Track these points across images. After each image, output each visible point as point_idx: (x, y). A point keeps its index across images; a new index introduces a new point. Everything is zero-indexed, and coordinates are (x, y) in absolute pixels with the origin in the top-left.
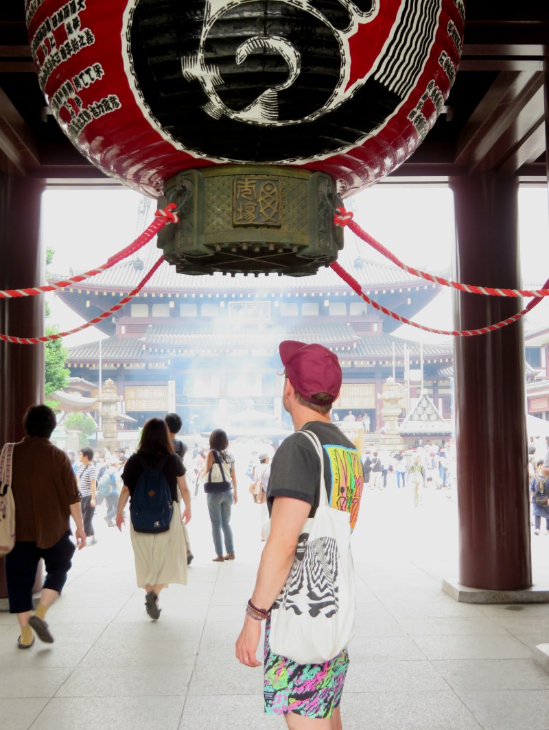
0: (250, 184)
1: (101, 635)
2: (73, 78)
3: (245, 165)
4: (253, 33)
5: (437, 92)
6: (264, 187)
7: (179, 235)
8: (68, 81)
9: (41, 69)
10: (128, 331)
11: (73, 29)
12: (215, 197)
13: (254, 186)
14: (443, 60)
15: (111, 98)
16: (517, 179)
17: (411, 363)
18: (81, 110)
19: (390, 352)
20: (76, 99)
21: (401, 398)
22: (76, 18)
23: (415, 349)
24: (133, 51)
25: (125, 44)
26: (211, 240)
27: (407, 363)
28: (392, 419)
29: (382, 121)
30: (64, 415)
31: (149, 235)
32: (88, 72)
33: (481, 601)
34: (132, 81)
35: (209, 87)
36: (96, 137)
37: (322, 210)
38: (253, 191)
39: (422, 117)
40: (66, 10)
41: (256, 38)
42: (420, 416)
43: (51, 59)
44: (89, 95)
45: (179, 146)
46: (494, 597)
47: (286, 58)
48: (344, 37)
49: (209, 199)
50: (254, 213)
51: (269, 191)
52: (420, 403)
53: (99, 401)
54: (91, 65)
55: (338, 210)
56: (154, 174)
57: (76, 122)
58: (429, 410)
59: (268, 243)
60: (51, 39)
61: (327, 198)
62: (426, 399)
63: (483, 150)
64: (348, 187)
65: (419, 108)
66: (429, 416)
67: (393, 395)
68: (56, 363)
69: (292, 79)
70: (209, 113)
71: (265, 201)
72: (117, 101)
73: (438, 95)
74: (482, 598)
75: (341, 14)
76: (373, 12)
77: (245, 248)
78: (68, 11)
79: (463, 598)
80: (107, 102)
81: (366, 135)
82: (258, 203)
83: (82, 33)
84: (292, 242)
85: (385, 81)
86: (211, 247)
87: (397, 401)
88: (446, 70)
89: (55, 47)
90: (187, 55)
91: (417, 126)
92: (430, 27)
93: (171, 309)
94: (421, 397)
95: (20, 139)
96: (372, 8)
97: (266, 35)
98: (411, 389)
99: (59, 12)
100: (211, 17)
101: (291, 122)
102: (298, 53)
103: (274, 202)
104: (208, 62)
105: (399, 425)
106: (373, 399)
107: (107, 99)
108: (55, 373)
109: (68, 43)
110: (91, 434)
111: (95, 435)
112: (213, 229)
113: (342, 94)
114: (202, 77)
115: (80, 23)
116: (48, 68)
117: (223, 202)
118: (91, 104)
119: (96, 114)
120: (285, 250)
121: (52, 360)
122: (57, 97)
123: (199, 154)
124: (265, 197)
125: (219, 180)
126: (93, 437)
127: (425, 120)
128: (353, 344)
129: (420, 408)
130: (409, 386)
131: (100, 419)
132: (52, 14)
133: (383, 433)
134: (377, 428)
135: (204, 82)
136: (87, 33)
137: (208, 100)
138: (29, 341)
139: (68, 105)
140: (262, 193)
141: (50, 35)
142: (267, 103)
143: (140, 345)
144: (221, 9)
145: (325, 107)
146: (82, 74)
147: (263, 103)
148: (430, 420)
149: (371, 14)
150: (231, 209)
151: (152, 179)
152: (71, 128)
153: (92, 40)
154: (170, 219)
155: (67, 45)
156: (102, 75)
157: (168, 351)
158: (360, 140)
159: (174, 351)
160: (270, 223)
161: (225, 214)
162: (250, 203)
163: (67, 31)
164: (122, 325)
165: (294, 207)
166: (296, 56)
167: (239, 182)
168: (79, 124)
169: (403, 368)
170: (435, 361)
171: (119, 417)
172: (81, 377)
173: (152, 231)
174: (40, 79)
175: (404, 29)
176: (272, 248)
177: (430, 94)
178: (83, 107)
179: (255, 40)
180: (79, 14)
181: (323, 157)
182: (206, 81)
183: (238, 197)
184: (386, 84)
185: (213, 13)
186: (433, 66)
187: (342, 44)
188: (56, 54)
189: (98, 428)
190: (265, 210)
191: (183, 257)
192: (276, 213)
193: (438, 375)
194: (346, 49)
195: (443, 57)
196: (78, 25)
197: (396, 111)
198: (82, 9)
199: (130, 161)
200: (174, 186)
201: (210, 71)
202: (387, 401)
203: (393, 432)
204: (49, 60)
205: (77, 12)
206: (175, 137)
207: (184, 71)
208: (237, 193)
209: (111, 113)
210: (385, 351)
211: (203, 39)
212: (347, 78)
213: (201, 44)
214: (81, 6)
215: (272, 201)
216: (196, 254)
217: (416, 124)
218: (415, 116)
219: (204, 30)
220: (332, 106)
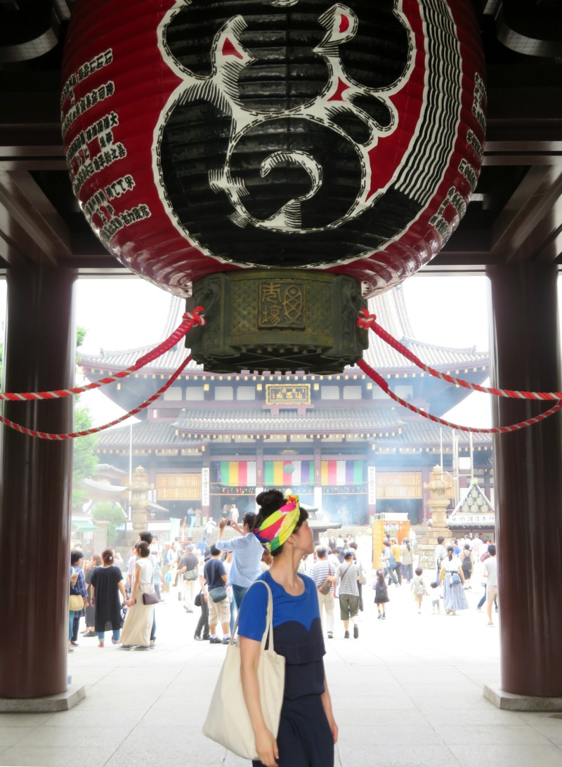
0: (274, 288)
1: (126, 738)
2: (105, 188)
3: (271, 270)
4: (277, 148)
5: (458, 198)
6: (289, 290)
7: (205, 337)
8: (100, 190)
9: (75, 177)
10: (160, 415)
11: (106, 143)
12: (241, 300)
13: (279, 290)
14: (463, 168)
15: (141, 207)
16: (556, 267)
17: (460, 450)
18: (113, 217)
19: (437, 438)
20: (108, 206)
21: (449, 488)
22: (110, 133)
23: (464, 436)
24: (163, 164)
25: (155, 158)
26: (237, 341)
27: (456, 450)
28: (439, 510)
29: (403, 227)
30: (92, 504)
31: (176, 338)
32: (120, 183)
33: (523, 708)
34: (161, 192)
35: (235, 198)
36: (127, 241)
37: (346, 312)
38: (277, 295)
39: (444, 221)
40: (100, 125)
41: (279, 152)
42: (470, 507)
43: (85, 169)
44: (120, 204)
45: (206, 252)
46: (537, 704)
47: (308, 171)
48: (364, 151)
49: (235, 302)
50: (279, 316)
51: (294, 295)
52: (470, 493)
53: (128, 490)
54: (123, 177)
55: (361, 312)
56: (183, 277)
57: (108, 227)
58: (479, 501)
59: (292, 345)
60: (86, 151)
61: (350, 301)
62: (477, 489)
63: (520, 238)
64: (373, 288)
65: (440, 213)
66: (480, 507)
67: (440, 485)
68: (85, 449)
69: (314, 190)
70: (235, 222)
71: (289, 304)
72: (148, 210)
73: (459, 200)
74: (525, 705)
75: (361, 130)
76: (392, 127)
77: (270, 349)
78: (102, 126)
79: (505, 705)
80: (138, 211)
81: (387, 241)
82: (283, 306)
83: (115, 147)
84: (316, 344)
85: (405, 190)
86: (237, 348)
87: (444, 491)
88: (466, 176)
89: (88, 159)
90: (214, 169)
91: (439, 230)
92: (449, 137)
93: (205, 392)
94: (471, 487)
95: (53, 231)
96: (392, 123)
97: (290, 150)
98: (460, 478)
99: (93, 126)
100: (237, 133)
101: (314, 229)
102: (319, 166)
103: (299, 305)
104: (234, 176)
105: (448, 518)
106: (420, 489)
107: (138, 208)
108: (83, 460)
109: (101, 156)
110: (119, 525)
111: (124, 526)
112: (240, 331)
113: (363, 203)
114: (228, 189)
115: (112, 138)
116: (82, 177)
117: (249, 305)
118: (123, 212)
119: (127, 221)
120: (309, 351)
121: (80, 447)
122: (89, 204)
123: (225, 259)
124: (290, 300)
125: (245, 284)
126: (122, 528)
127: (447, 224)
128: (398, 430)
129: (470, 499)
130: (458, 475)
131: (130, 508)
132: (86, 128)
133: (430, 525)
134: (425, 519)
135: (230, 194)
136: (120, 147)
137: (234, 210)
138: (58, 437)
139: (101, 212)
140: (287, 296)
141: (84, 147)
142: (290, 213)
143: (172, 429)
144: (246, 126)
145: (347, 215)
146: (114, 185)
147: (287, 212)
148: (481, 512)
149: (390, 128)
150: (256, 312)
151: (181, 282)
152: (103, 233)
153: (124, 153)
154: (197, 321)
155: (100, 157)
156: (133, 186)
157: (202, 436)
158: (383, 245)
159: (208, 436)
160: (294, 326)
161: (251, 316)
162: (275, 306)
163: (100, 144)
164: (153, 409)
165: (318, 310)
166: (318, 169)
167: (264, 286)
168: (111, 230)
169: (452, 456)
170: (486, 448)
171: (149, 506)
172: (110, 464)
173: (180, 334)
174: (74, 187)
175: (423, 141)
176: (296, 350)
177: (451, 199)
178: (115, 215)
179: (279, 155)
180: (112, 130)
181: (346, 262)
182: (232, 193)
183: (263, 300)
184: (406, 193)
185: (238, 130)
186: (453, 173)
187: (363, 157)
188: (90, 165)
189: (127, 518)
190: (289, 313)
191: (210, 358)
192: (300, 316)
193: (489, 463)
194: (366, 161)
195: (463, 165)
196: (111, 140)
197: (417, 217)
198: (115, 125)
199: (159, 265)
200: (202, 288)
201: (236, 183)
202: (435, 491)
203: (440, 525)
204: (82, 170)
205: (111, 128)
206: (202, 244)
207: (211, 184)
208: (262, 296)
209: (141, 221)
210: (432, 437)
211: (229, 154)
212: (368, 188)
213: (228, 158)
214: (114, 122)
215: (296, 304)
216: (223, 355)
217: (438, 228)
218: (437, 221)
219: (230, 145)
220: (354, 214)
